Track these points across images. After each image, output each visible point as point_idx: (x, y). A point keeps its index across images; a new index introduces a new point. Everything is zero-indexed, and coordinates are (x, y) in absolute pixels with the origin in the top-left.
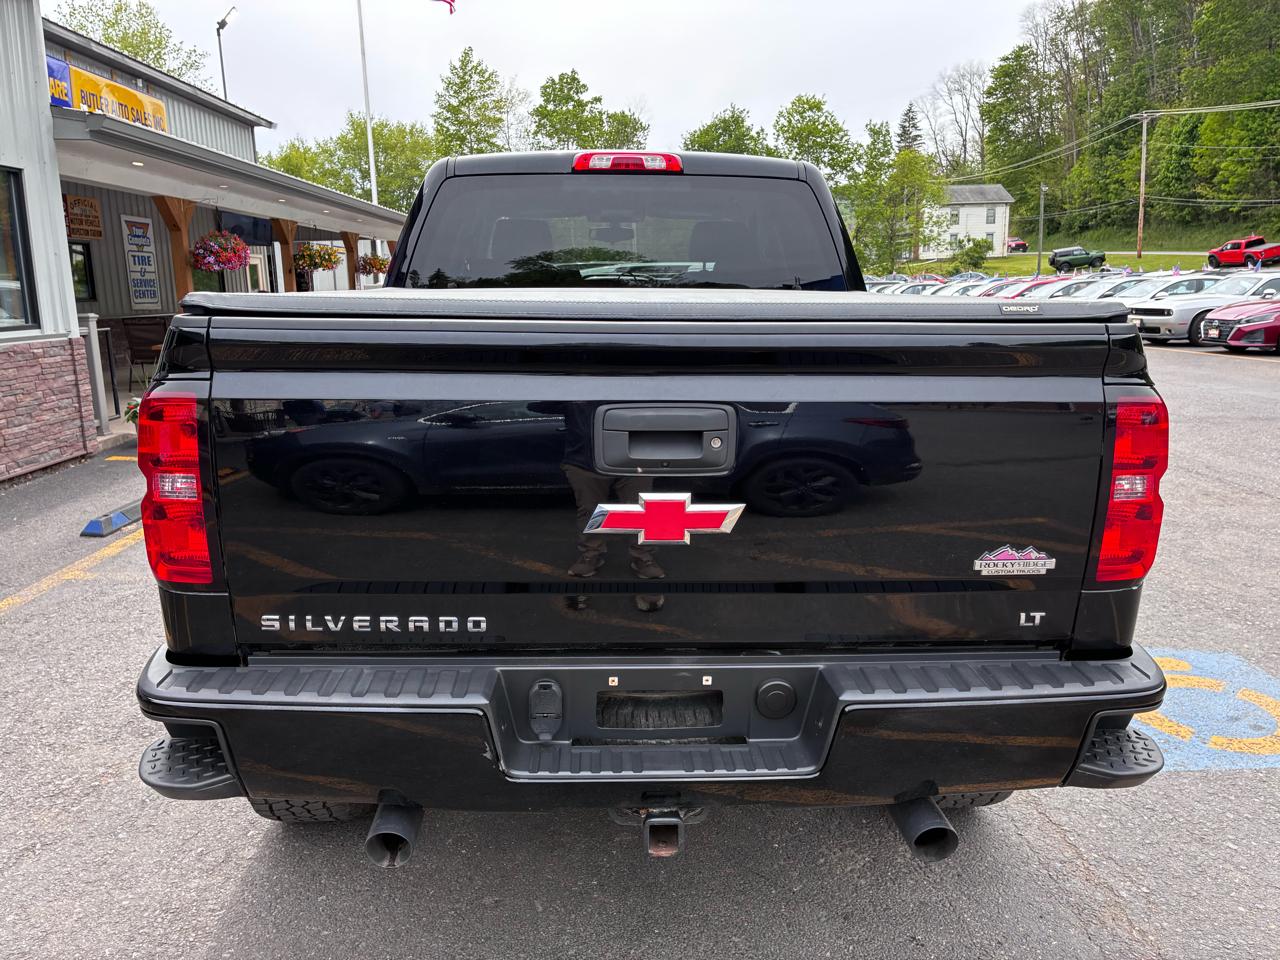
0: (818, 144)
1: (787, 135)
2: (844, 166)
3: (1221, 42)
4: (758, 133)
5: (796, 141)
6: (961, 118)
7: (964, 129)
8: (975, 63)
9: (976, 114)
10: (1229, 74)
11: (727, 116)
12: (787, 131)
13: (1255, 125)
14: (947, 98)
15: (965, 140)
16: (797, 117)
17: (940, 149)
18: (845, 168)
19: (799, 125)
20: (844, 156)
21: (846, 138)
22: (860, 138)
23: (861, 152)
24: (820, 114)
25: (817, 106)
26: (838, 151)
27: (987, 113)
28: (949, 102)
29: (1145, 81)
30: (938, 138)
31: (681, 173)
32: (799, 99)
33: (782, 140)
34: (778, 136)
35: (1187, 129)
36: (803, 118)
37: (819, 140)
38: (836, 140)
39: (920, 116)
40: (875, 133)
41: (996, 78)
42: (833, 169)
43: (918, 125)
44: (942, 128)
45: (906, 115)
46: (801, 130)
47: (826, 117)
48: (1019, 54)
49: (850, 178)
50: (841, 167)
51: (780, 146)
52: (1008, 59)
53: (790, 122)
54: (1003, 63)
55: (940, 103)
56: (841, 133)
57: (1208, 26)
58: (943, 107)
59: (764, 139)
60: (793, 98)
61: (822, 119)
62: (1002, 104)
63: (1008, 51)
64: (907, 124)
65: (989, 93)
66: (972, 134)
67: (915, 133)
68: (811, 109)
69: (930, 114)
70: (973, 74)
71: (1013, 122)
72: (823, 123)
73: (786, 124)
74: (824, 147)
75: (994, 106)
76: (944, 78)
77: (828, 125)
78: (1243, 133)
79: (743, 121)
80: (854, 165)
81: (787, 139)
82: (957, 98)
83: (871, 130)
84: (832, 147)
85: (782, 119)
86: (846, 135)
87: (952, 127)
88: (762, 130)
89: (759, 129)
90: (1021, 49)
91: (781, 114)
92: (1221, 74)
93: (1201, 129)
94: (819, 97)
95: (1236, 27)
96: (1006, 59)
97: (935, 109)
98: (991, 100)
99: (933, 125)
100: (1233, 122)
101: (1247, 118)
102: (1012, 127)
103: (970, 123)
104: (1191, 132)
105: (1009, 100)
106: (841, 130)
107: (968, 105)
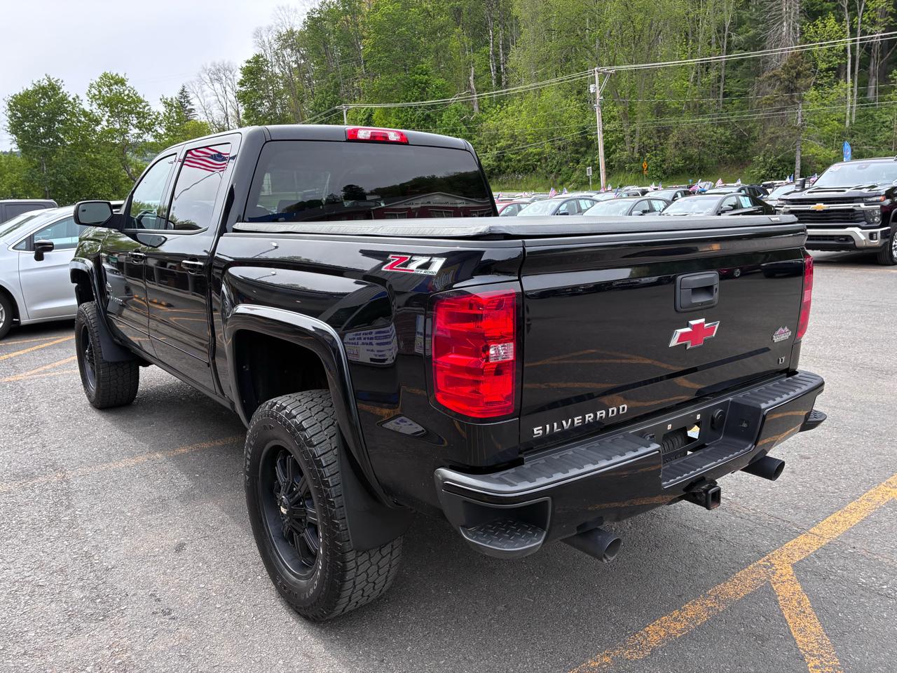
0: (126, 110)
1: (99, 102)
2: (149, 129)
3: (379, 65)
4: (74, 99)
5: (108, 107)
6: (222, 99)
7: (225, 106)
8: (226, 62)
9: (231, 97)
10: (386, 85)
11: (45, 83)
12: (99, 99)
13: (403, 115)
14: (210, 84)
15: (227, 115)
16: (106, 89)
17: (210, 120)
18: (151, 130)
19: (108, 95)
20: (147, 121)
21: (147, 108)
22: (158, 108)
23: (161, 118)
24: (124, 87)
25: (121, 82)
26: (143, 117)
27: (242, 97)
28: (212, 87)
29: (337, 85)
30: (207, 112)
31: (407, 144)
32: (105, 75)
33: (95, 106)
34: (92, 102)
35: (366, 116)
36: (111, 90)
37: (126, 107)
38: (140, 108)
39: (191, 96)
40: (169, 105)
41: (244, 74)
42: (141, 130)
43: (191, 101)
44: (209, 105)
45: (181, 93)
46: (110, 100)
47: (129, 90)
48: (257, 59)
49: (155, 137)
50: (146, 129)
51: (94, 111)
52: (250, 62)
53: (100, 92)
54: (247, 65)
55: (205, 87)
56: (143, 104)
57: (370, 55)
58: (208, 91)
59: (80, 104)
60: (100, 74)
61: (126, 92)
62: (250, 92)
63: (250, 57)
64: (183, 100)
65: (242, 84)
66: (230, 111)
67: (189, 107)
68: (116, 83)
69: (199, 95)
70: (225, 70)
71: (260, 105)
72: (128, 95)
73: (97, 93)
74: (130, 113)
75: (246, 93)
76: (206, 70)
77: (132, 97)
78: (397, 120)
79: (59, 89)
80: (157, 128)
81: (99, 105)
82: (217, 85)
83: (165, 103)
84: (138, 113)
85: (93, 89)
86: (148, 105)
87: (215, 105)
88: (78, 97)
89: (74, 96)
90: (258, 56)
91: (91, 86)
92: (382, 85)
93: (374, 117)
94: (121, 75)
95: (386, 57)
96: (249, 62)
97: (203, 92)
98: (243, 89)
99: (203, 102)
100: (391, 114)
101: (398, 112)
102: (260, 109)
103: (229, 103)
104: (368, 119)
105: (254, 90)
106: (142, 101)
107: (226, 91)
